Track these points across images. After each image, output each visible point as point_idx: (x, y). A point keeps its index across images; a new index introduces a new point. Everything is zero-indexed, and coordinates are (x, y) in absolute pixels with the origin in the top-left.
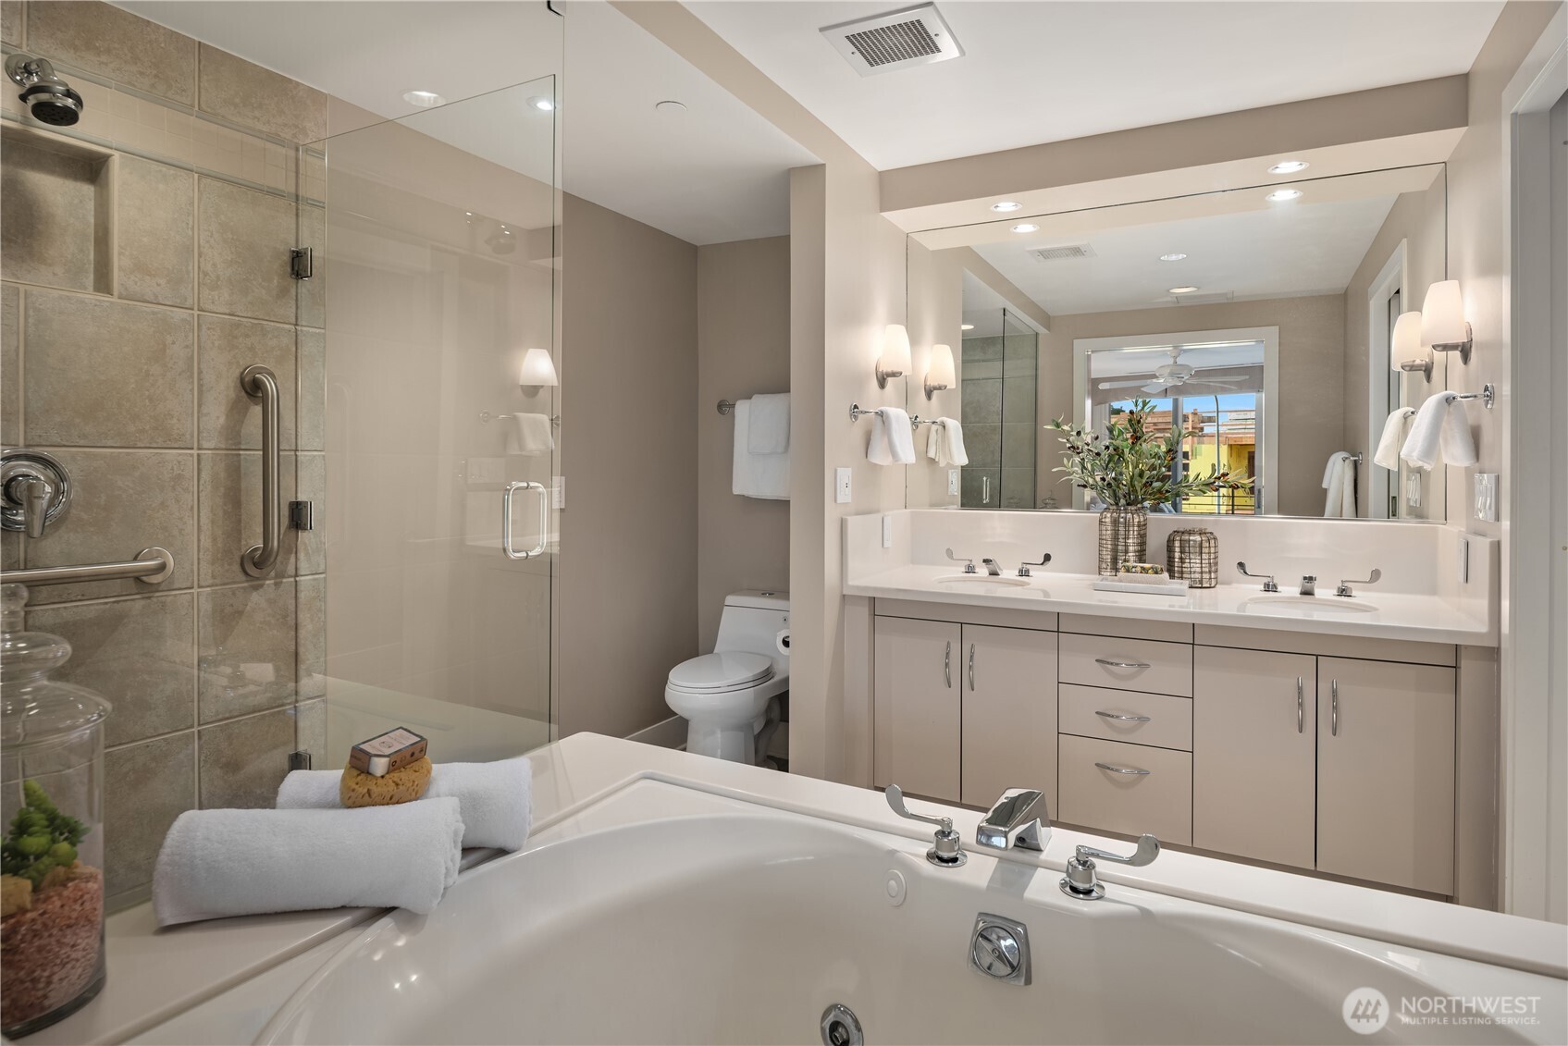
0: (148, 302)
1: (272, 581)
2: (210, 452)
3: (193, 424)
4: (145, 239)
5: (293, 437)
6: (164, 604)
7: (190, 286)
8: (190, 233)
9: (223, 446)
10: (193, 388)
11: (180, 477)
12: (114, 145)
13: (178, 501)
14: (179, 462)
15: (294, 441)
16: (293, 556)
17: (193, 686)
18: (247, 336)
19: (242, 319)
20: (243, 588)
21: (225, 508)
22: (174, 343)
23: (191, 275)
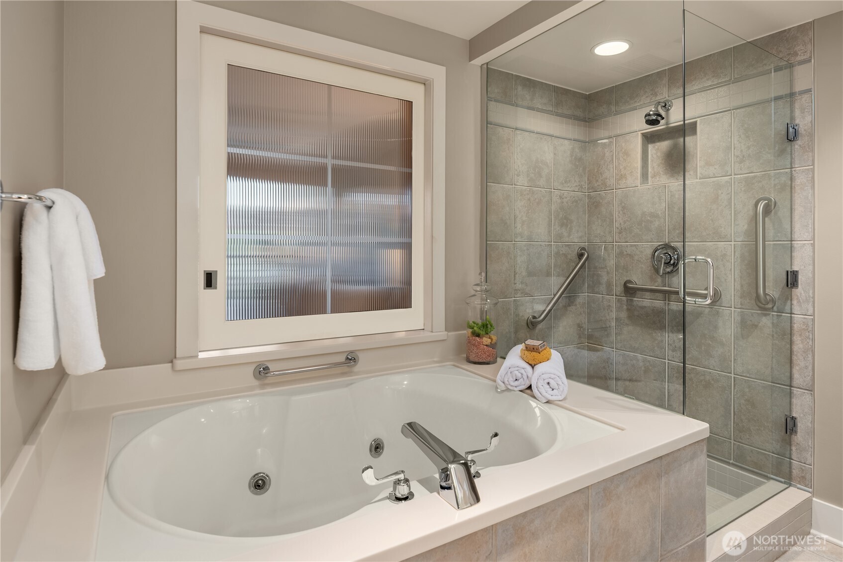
0: (711, 178)
1: (776, 313)
2: (739, 243)
3: (731, 230)
4: (710, 151)
5: (789, 233)
6: (718, 312)
7: (730, 165)
8: (730, 140)
9: (746, 240)
10: (731, 213)
11: (725, 255)
12: (697, 116)
13: (724, 266)
14: (725, 248)
15: (790, 235)
16: (789, 301)
17: (731, 354)
18: (760, 182)
19: (757, 174)
20: (757, 313)
21: (747, 271)
22: (722, 193)
23: (730, 160)
